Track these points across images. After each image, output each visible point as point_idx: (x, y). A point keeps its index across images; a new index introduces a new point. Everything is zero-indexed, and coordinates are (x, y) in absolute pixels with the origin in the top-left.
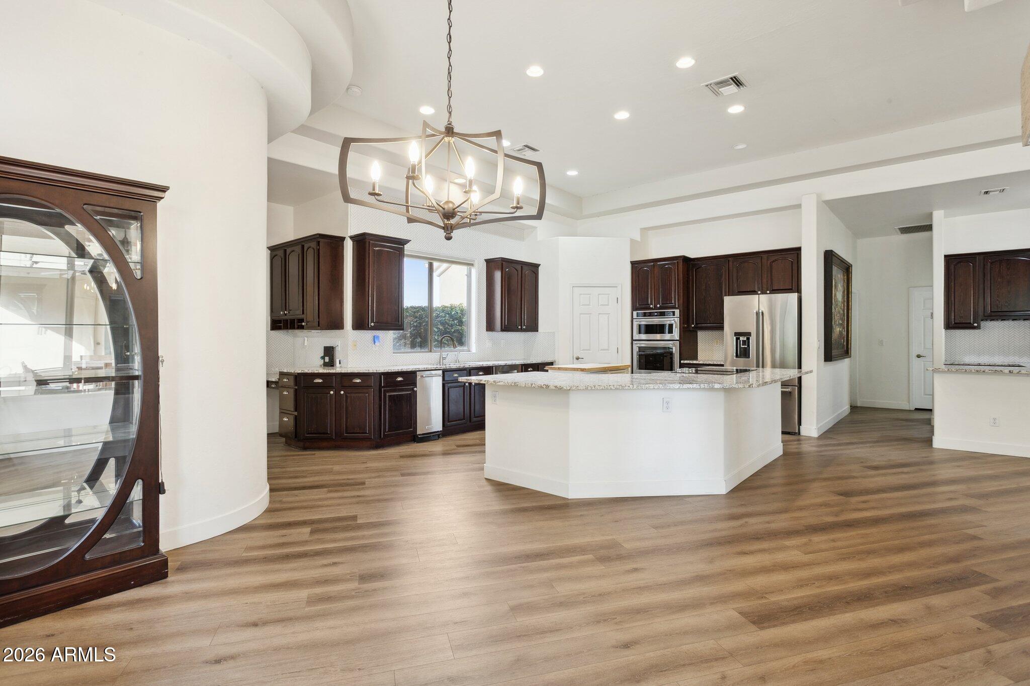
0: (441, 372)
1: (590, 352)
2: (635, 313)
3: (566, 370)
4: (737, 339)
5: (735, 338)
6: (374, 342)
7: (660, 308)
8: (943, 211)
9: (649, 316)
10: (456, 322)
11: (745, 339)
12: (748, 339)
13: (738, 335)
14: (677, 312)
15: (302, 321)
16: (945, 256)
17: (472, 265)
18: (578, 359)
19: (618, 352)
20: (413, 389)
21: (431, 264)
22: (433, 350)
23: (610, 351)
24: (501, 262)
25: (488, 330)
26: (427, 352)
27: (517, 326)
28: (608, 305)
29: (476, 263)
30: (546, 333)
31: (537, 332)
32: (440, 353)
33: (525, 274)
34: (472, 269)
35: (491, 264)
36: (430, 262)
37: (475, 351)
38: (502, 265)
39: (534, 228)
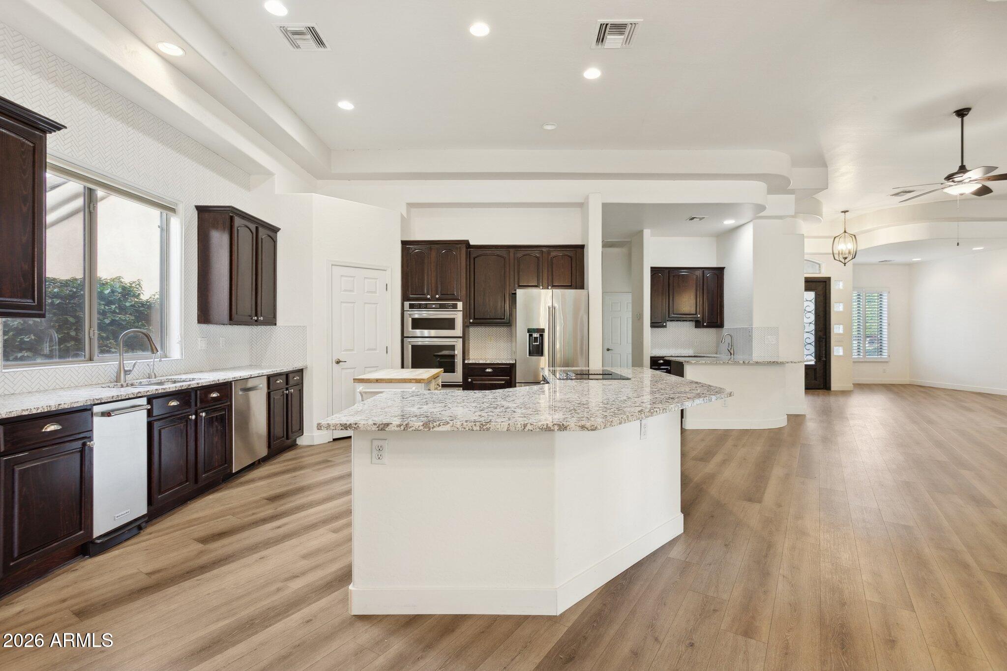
0: (144, 401)
1: (352, 352)
2: (407, 304)
3: (391, 382)
4: (530, 336)
5: (528, 334)
7: (438, 300)
8: (650, 230)
9: (425, 308)
10: (113, 307)
11: (538, 336)
12: (542, 336)
13: (530, 331)
14: (460, 305)
16: (652, 268)
17: (173, 210)
18: (338, 362)
19: (387, 353)
20: (84, 444)
21: (91, 191)
22: (96, 358)
23: (378, 352)
24: (231, 214)
25: (200, 322)
26: (85, 361)
27: (250, 316)
28: (375, 292)
29: (180, 208)
30: (290, 327)
31: (274, 327)
32: (118, 363)
33: (262, 239)
34: (172, 218)
35: (206, 215)
36: (90, 187)
37: (179, 357)
38: (232, 218)
39: (269, 174)
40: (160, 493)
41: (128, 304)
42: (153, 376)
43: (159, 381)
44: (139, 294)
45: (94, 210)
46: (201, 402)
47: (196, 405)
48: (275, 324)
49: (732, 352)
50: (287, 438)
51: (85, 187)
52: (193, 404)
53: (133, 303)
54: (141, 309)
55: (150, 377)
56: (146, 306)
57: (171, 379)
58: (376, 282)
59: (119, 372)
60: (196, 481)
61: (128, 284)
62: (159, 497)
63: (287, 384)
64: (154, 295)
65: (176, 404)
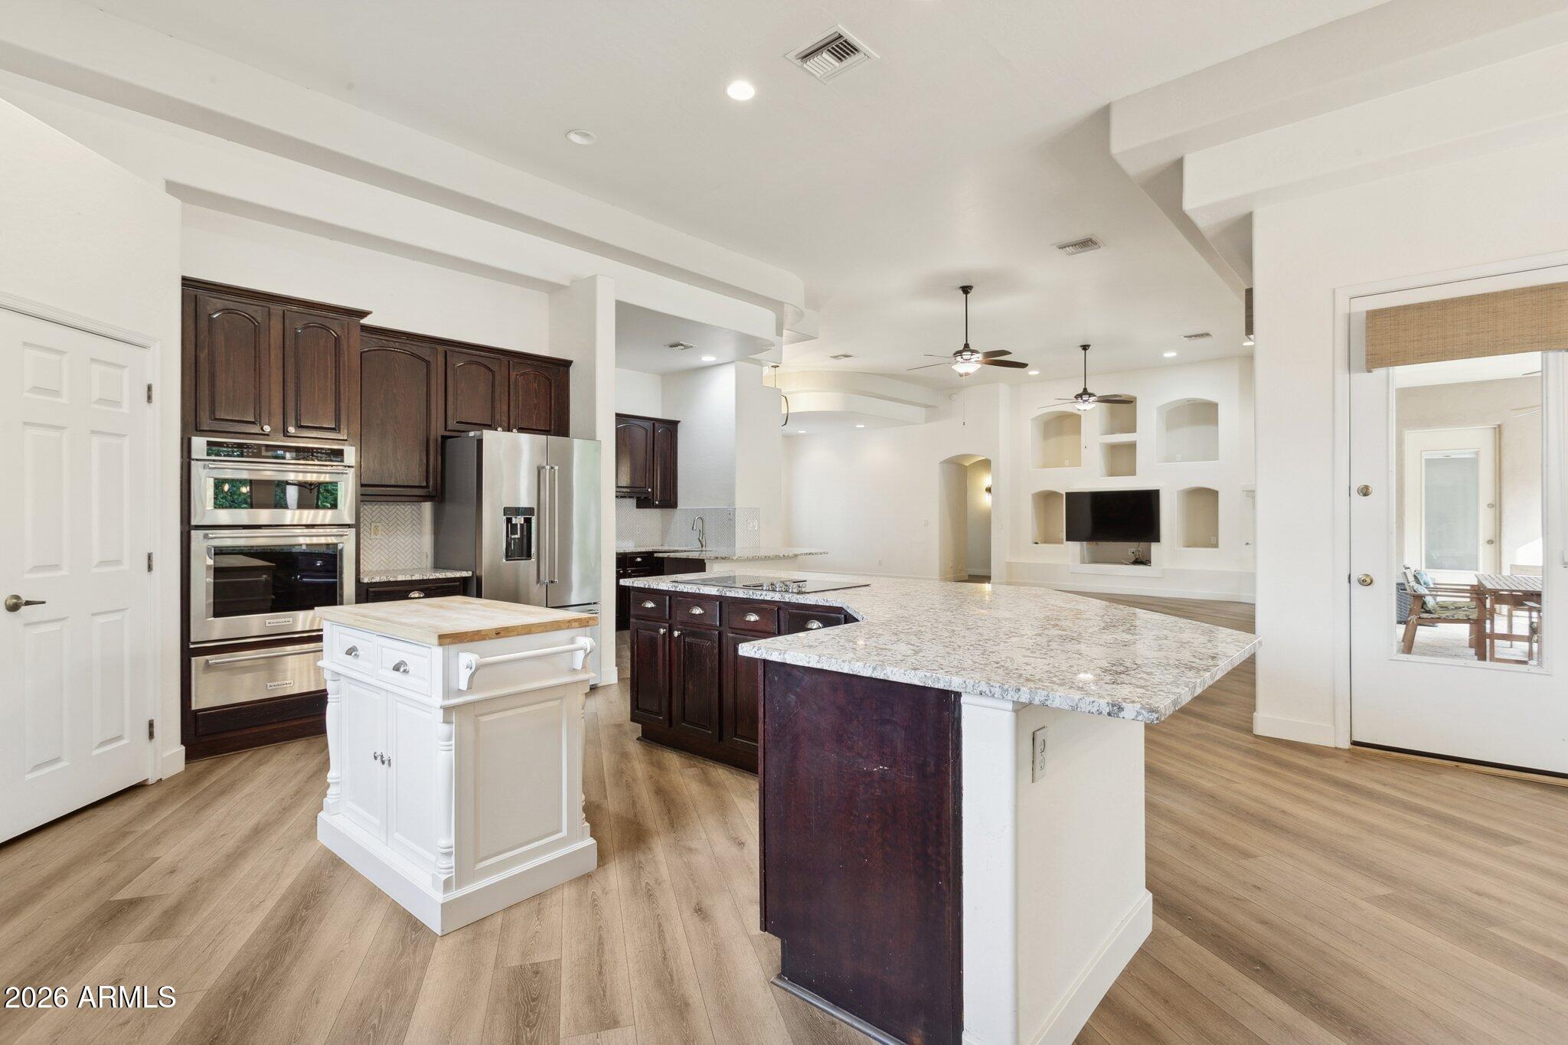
2: (199, 443)
4: (509, 520)
5: (504, 520)
11: (521, 521)
12: (528, 521)
13: (508, 514)
14: (351, 453)
18: (15, 606)
19: (150, 568)
23: (126, 567)
28: (119, 404)
49: (704, 544)
58: (119, 374)
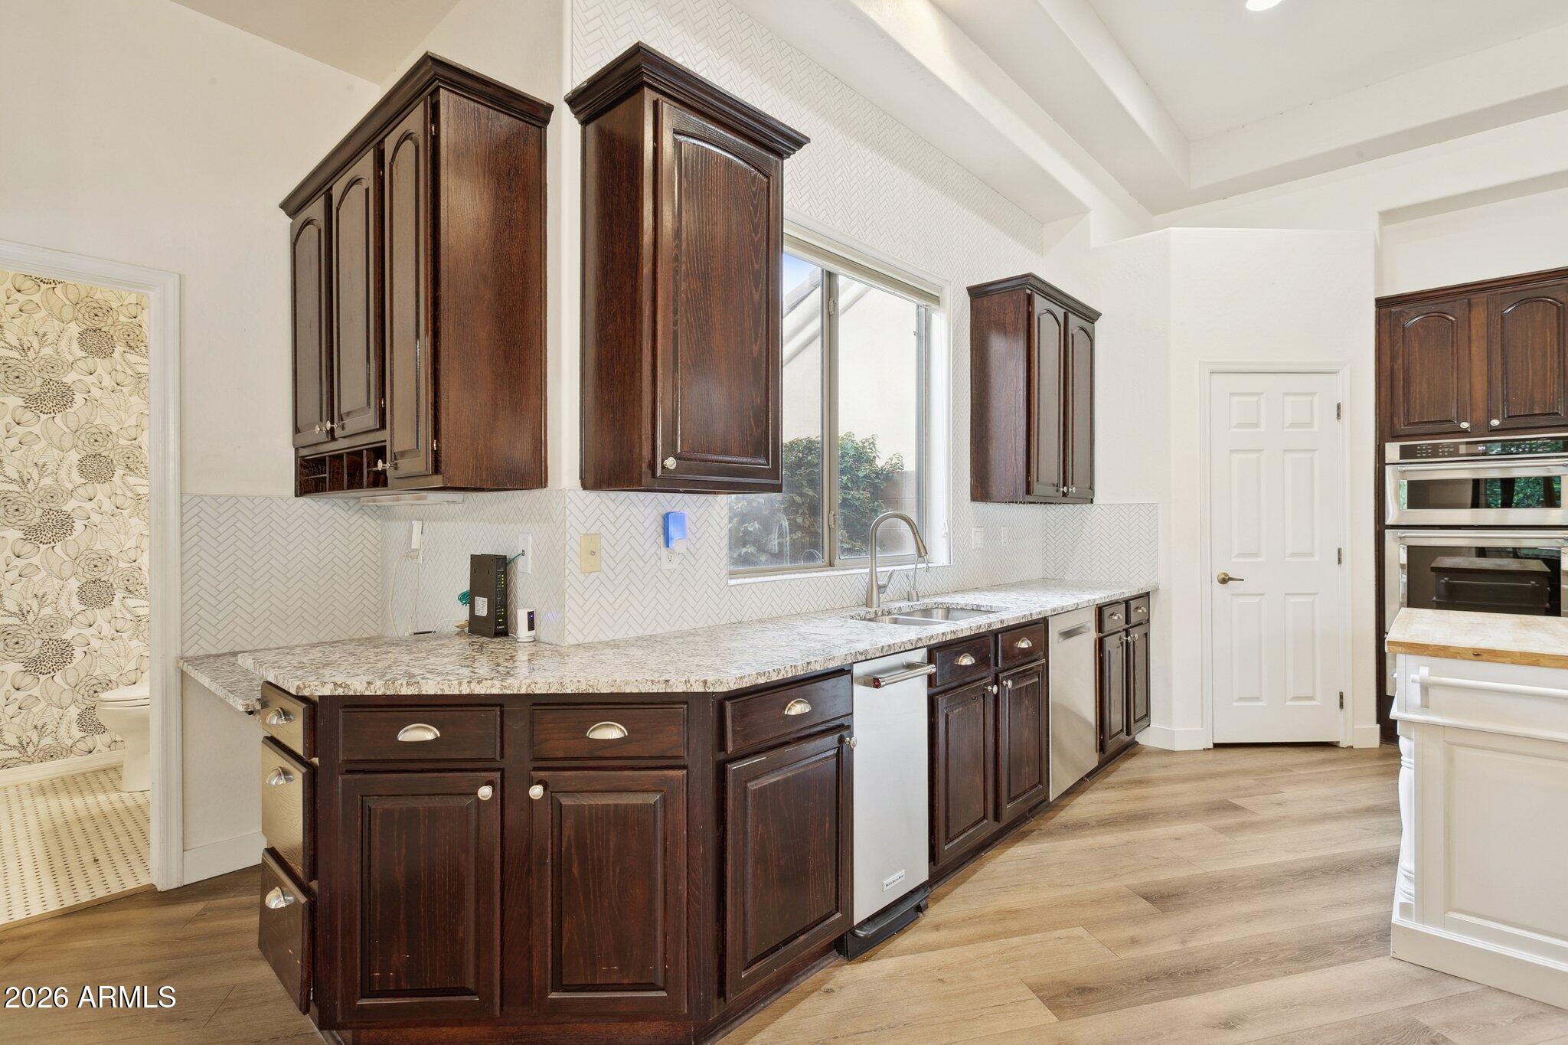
0: (922, 657)
1: (1259, 560)
2: (1391, 447)
6: (667, 542)
9: (1451, 455)
15: (379, 452)
17: (936, 299)
18: (1224, 581)
19: (1340, 561)
20: (841, 740)
21: (830, 276)
22: (837, 562)
23: (1317, 560)
24: (1028, 292)
25: (975, 498)
26: (822, 567)
27: (1054, 485)
28: (1310, 425)
29: (947, 296)
30: (1121, 506)
31: (1089, 506)
32: (868, 570)
33: (1073, 335)
34: (933, 315)
35: (985, 301)
36: (832, 271)
37: (946, 563)
38: (1030, 300)
39: (1081, 210)
40: (948, 840)
41: (861, 474)
42: (915, 598)
43: (924, 607)
44: (874, 457)
45: (834, 310)
46: (1004, 658)
47: (996, 664)
48: (1092, 501)
50: (1128, 734)
51: (823, 271)
52: (992, 661)
53: (868, 471)
54: (876, 481)
55: (910, 599)
56: (882, 477)
57: (942, 604)
58: (1311, 401)
59: (870, 588)
60: (997, 817)
61: (861, 445)
62: (946, 848)
63: (1127, 621)
64: (891, 460)
65: (969, 663)
